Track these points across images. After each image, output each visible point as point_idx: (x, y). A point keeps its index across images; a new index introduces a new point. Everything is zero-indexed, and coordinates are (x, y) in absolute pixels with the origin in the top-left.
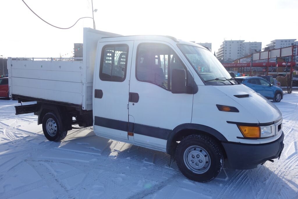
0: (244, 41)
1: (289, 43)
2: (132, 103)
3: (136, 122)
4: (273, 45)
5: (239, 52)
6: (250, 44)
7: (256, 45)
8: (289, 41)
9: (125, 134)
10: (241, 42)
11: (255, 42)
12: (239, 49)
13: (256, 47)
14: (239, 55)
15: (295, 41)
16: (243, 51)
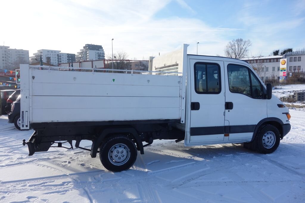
0: (9, 47)
1: (55, 53)
2: (228, 110)
3: (231, 124)
4: (40, 54)
5: (4, 59)
6: (16, 51)
7: (22, 52)
8: (55, 52)
9: (222, 136)
10: (6, 48)
11: (21, 50)
12: (4, 56)
13: (23, 55)
14: (4, 62)
15: (60, 52)
16: (9, 59)
